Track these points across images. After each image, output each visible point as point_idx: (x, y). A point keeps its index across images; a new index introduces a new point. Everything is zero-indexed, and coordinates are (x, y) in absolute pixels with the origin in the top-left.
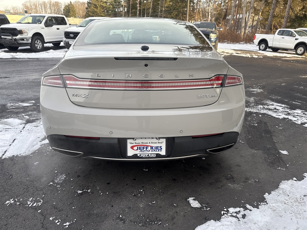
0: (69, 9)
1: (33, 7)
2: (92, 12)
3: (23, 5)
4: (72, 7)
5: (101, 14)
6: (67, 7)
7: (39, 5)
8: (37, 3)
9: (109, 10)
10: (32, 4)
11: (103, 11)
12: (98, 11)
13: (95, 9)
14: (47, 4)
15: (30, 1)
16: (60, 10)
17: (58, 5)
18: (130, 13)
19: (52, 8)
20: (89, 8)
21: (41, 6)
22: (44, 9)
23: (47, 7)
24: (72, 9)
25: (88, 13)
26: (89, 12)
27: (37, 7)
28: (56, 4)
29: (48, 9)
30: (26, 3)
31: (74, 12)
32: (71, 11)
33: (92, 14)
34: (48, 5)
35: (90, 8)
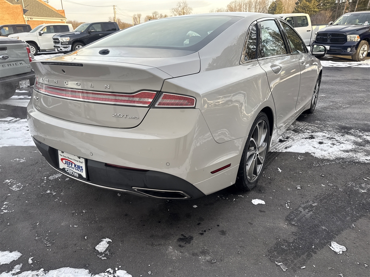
0: (276, 6)
1: (237, 8)
2: (302, 8)
3: (228, 6)
4: (279, 4)
5: (314, 9)
6: (274, 3)
7: (243, 5)
8: (242, 3)
9: (328, 3)
10: (237, 5)
11: (318, 5)
12: (311, 5)
13: (307, 3)
14: (253, 2)
15: (235, 1)
16: (266, 8)
17: (265, 3)
18: (357, 4)
19: (257, 7)
20: (299, 3)
21: (246, 6)
22: (248, 9)
23: (253, 6)
24: (279, 6)
25: (296, 9)
26: (298, 8)
27: (241, 7)
28: (262, 2)
29: (253, 9)
30: (231, 4)
31: (281, 9)
32: (277, 8)
33: (303, 9)
34: (254, 4)
35: (301, 3)
